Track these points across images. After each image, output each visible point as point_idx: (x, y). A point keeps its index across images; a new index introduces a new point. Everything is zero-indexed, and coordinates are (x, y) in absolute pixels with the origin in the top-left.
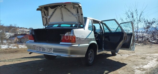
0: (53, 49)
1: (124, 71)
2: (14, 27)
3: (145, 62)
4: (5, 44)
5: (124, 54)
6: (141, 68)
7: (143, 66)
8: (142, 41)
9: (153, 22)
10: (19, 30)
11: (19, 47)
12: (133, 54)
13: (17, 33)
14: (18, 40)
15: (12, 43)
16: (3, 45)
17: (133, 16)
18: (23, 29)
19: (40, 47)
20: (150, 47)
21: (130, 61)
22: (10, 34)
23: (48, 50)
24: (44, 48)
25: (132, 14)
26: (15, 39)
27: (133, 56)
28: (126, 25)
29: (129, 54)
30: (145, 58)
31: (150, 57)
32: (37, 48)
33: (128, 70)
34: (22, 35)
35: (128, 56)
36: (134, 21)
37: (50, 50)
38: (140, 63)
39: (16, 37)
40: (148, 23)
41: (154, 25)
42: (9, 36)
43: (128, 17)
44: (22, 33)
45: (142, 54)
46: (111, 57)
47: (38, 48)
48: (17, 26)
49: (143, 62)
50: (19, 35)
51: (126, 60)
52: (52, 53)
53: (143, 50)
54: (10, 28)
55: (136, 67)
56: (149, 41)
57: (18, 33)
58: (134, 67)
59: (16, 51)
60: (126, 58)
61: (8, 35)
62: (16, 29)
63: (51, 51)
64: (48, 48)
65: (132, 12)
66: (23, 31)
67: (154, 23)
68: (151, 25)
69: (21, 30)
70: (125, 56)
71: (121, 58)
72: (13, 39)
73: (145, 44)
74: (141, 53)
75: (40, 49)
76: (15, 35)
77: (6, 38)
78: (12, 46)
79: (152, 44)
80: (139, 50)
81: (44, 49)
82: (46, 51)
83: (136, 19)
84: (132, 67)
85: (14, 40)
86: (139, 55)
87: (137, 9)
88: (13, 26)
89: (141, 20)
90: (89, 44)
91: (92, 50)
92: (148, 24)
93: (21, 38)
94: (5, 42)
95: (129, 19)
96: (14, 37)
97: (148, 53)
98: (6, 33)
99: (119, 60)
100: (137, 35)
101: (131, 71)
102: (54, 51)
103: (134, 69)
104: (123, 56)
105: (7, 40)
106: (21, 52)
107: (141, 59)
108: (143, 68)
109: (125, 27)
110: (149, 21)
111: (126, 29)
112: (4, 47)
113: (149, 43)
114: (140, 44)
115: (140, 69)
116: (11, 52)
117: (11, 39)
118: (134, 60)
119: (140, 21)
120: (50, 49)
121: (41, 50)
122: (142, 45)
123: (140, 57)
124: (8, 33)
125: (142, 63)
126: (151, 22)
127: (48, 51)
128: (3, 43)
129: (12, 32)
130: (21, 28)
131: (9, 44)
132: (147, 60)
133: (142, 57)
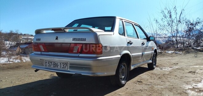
0: (70, 64)
1: (172, 93)
2: (16, 34)
3: (196, 77)
4: (4, 56)
5: (164, 68)
6: (195, 88)
7: (196, 85)
8: (183, 48)
9: (196, 23)
10: (22, 37)
11: (23, 59)
12: (177, 67)
13: (19, 41)
14: (21, 50)
15: (13, 55)
16: (2, 58)
17: (171, 16)
18: (27, 36)
19: (50, 62)
20: (196, 56)
21: (176, 77)
22: (11, 43)
23: (62, 66)
24: (55, 62)
25: (170, 13)
26: (18, 50)
27: (177, 69)
28: (162, 27)
29: (171, 66)
30: (195, 72)
31: (201, 71)
32: (46, 63)
33: (178, 91)
34: (26, 43)
35: (170, 69)
36: (173, 22)
37: (65, 66)
38: (191, 79)
39: (19, 47)
40: (191, 24)
41: (198, 27)
42: (10, 46)
43: (164, 17)
44: (26, 41)
45: (188, 67)
46: (148, 72)
47: (48, 63)
48: (19, 33)
49: (194, 77)
50: (22, 44)
51: (170, 76)
52: (69, 70)
53: (188, 60)
54: (11, 36)
55: (187, 86)
56: (193, 48)
57: (21, 42)
58: (184, 86)
59: (17, 67)
60: (169, 72)
61: (8, 44)
62: (18, 37)
63: (67, 67)
64: (62, 63)
65: (169, 10)
66: (27, 39)
67: (199, 24)
68: (195, 26)
69: (25, 37)
70: (166, 70)
71: (163, 73)
72: (15, 49)
73: (188, 52)
74: (186, 65)
75: (50, 64)
76: (17, 44)
77: (6, 48)
78: (14, 59)
79: (196, 52)
80: (182, 60)
81: (56, 64)
82: (59, 67)
83: (176, 19)
84: (181, 87)
85: (15, 51)
86: (185, 67)
87: (175, 6)
88: (14, 33)
89: (181, 21)
90: (120, 55)
91: (125, 64)
92: (190, 26)
93: (25, 48)
94: (4, 53)
95: (166, 19)
96: (16, 46)
97: (197, 65)
98: (5, 42)
99: (161, 76)
100: (176, 40)
101: (183, 92)
102: (71, 67)
103: (186, 90)
104: (164, 69)
105: (7, 51)
106: (24, 68)
107: (190, 73)
108: (198, 87)
109: (160, 31)
110: (192, 22)
111: (162, 32)
112: (3, 60)
113: (193, 50)
114: (181, 53)
115: (193, 89)
116: (11, 68)
117: (12, 49)
118: (181, 75)
119: (179, 21)
120: (65, 64)
121: (52, 66)
122: (185, 54)
123: (188, 71)
124: (8, 42)
125: (193, 80)
126: (194, 23)
127: (62, 68)
128: (2, 54)
129: (13, 41)
130: (25, 35)
131: (10, 56)
132: (198, 75)
133: (189, 71)
